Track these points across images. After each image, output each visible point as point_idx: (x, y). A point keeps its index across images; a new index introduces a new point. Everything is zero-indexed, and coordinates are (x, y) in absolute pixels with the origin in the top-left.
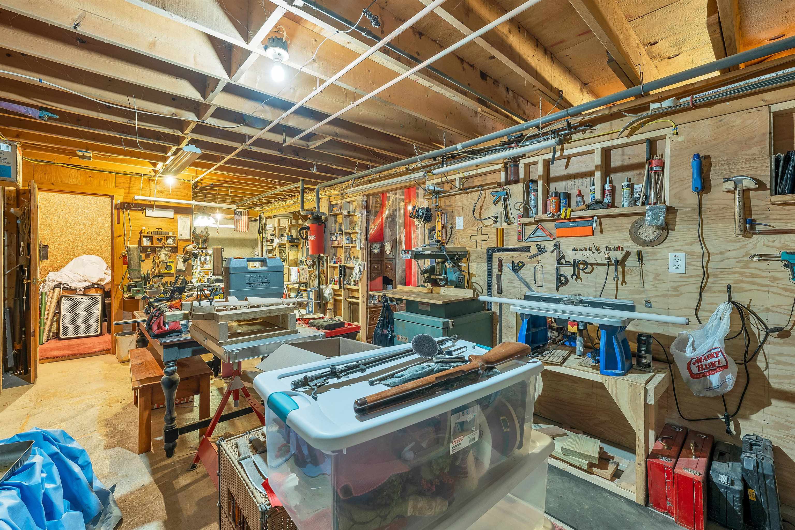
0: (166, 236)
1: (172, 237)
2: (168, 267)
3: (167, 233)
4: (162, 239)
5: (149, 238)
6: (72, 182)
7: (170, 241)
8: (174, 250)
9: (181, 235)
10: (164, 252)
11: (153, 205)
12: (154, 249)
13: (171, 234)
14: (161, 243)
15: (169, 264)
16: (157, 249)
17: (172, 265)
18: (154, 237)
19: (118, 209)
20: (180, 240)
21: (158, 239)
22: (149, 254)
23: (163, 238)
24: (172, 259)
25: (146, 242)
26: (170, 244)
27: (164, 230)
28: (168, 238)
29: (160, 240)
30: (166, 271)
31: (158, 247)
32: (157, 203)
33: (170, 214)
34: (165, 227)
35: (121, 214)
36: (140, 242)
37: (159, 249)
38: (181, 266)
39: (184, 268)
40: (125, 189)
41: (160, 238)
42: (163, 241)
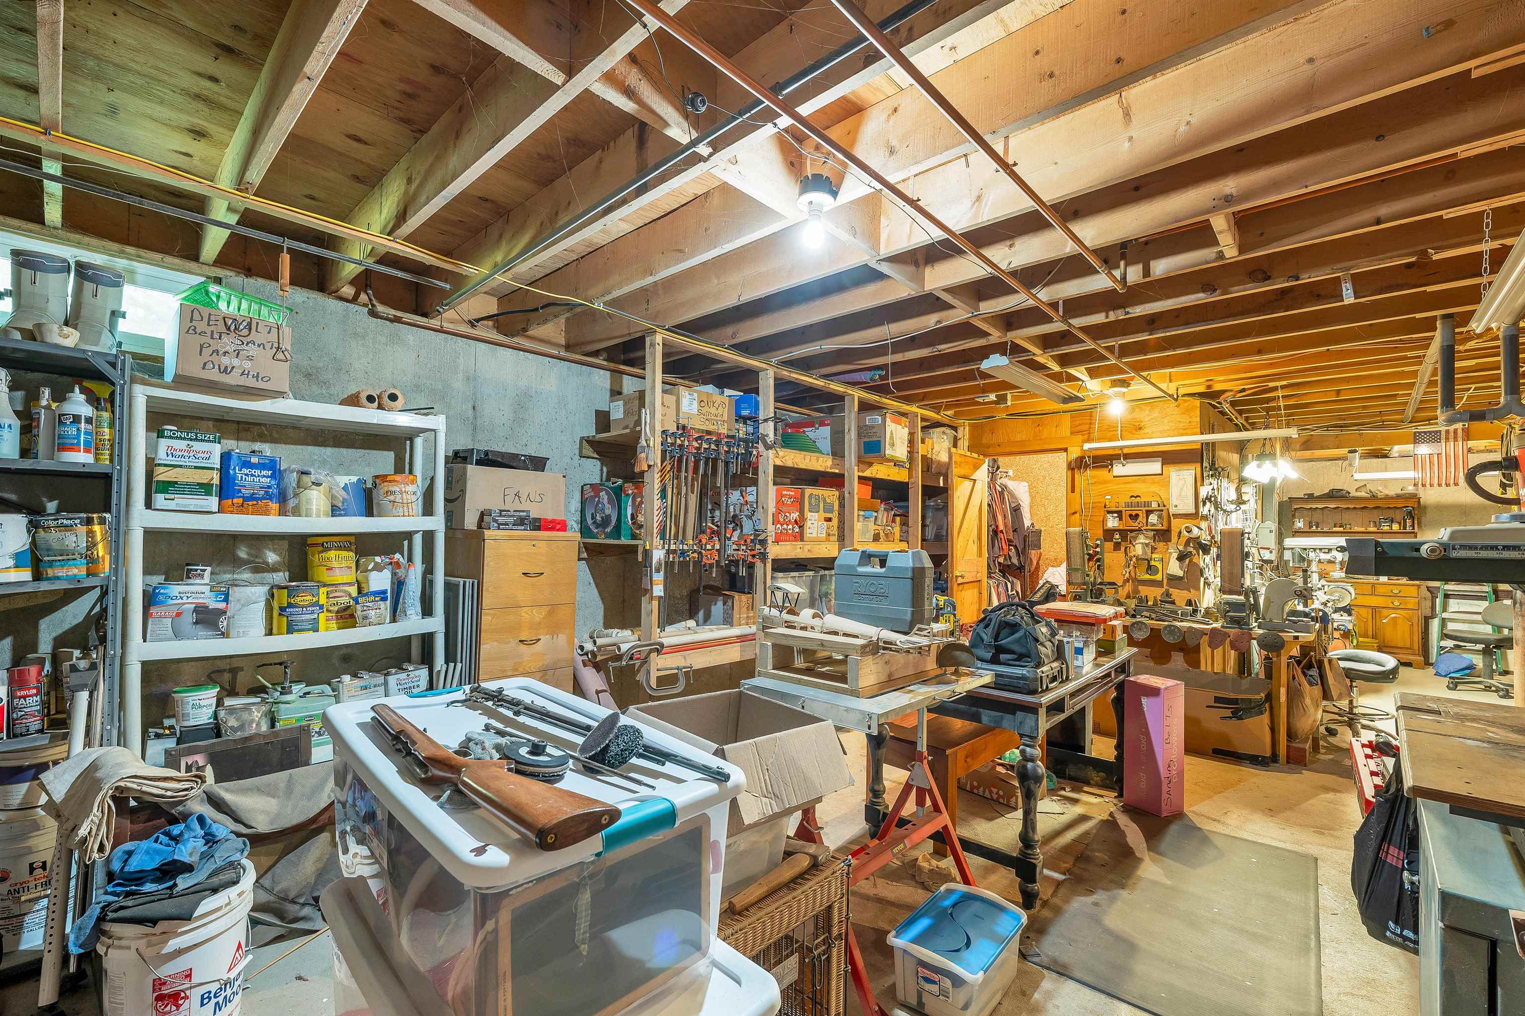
0: (1144, 509)
1: (1157, 510)
2: (1150, 569)
3: (1149, 504)
4: (1137, 515)
5: (1116, 515)
6: (1019, 437)
7: (1153, 518)
8: (1163, 535)
9: (1176, 506)
10: (1142, 539)
11: (1120, 455)
12: (1124, 533)
13: (1154, 505)
14: (1136, 524)
15: (1153, 563)
16: (1130, 535)
17: (1160, 566)
18: (1124, 513)
19: (1073, 469)
20: (1176, 516)
21: (1131, 516)
22: (1119, 543)
23: (1140, 513)
24: (1160, 552)
25: (1112, 522)
26: (1154, 525)
27: (1143, 499)
28: (1149, 513)
29: (1134, 517)
30: (1147, 577)
31: (1132, 531)
32: (1126, 451)
33: (1155, 467)
34: (1147, 492)
35: (1076, 476)
36: (1104, 522)
37: (1133, 534)
38: (1175, 568)
39: (1180, 573)
40: (1083, 435)
41: (1134, 513)
42: (1140, 519)
